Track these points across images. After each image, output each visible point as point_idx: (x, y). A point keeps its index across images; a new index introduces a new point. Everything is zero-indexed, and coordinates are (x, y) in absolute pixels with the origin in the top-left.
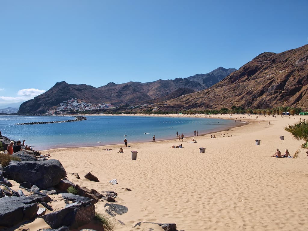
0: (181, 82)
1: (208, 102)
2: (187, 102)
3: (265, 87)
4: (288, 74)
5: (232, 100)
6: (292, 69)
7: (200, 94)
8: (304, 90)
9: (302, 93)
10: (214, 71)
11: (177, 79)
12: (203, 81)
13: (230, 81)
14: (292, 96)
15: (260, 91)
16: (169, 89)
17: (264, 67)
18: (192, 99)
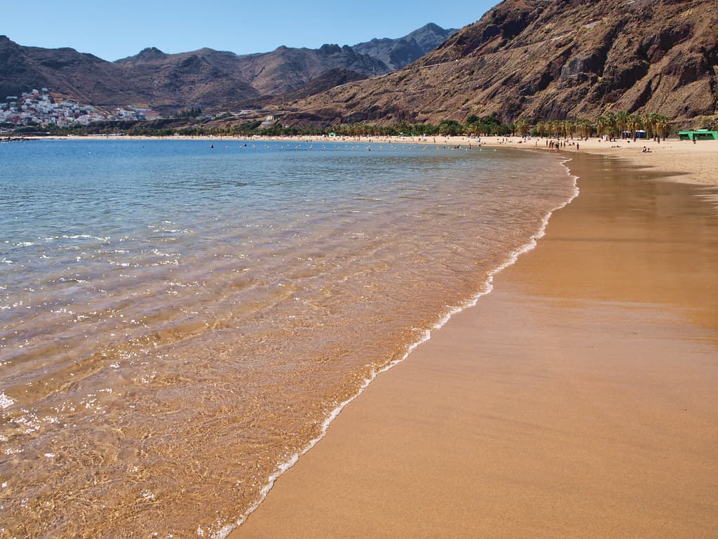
0: (338, 57)
1: (405, 105)
2: (351, 103)
3: (553, 66)
4: (611, 30)
5: (468, 100)
6: (620, 16)
7: (383, 81)
8: (656, 75)
9: (650, 82)
10: (415, 33)
11: (325, 47)
12: (391, 57)
13: (459, 50)
14: (624, 92)
15: (539, 75)
16: (307, 74)
17: (543, 15)
18: (364, 95)
